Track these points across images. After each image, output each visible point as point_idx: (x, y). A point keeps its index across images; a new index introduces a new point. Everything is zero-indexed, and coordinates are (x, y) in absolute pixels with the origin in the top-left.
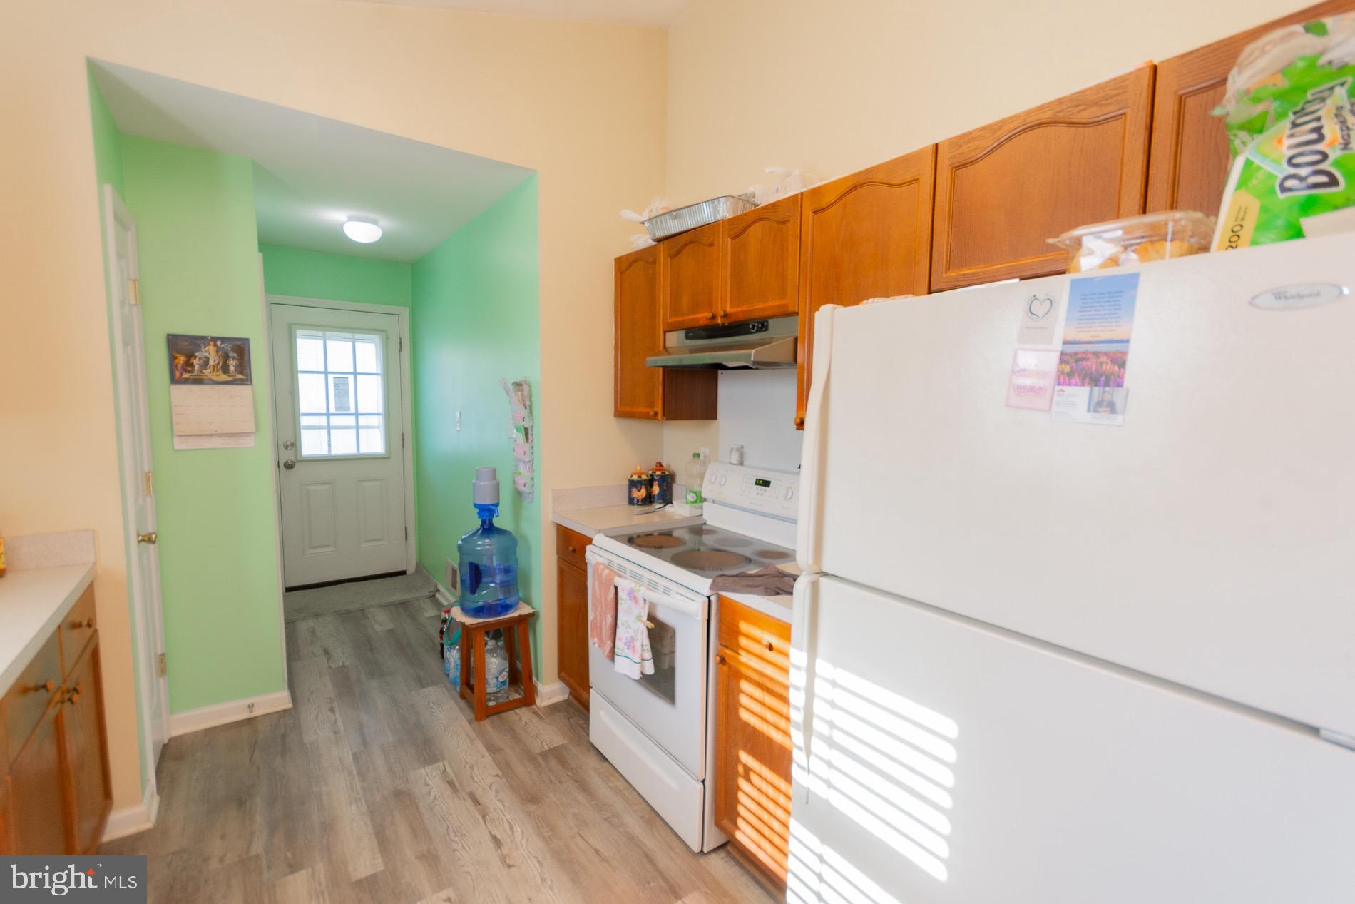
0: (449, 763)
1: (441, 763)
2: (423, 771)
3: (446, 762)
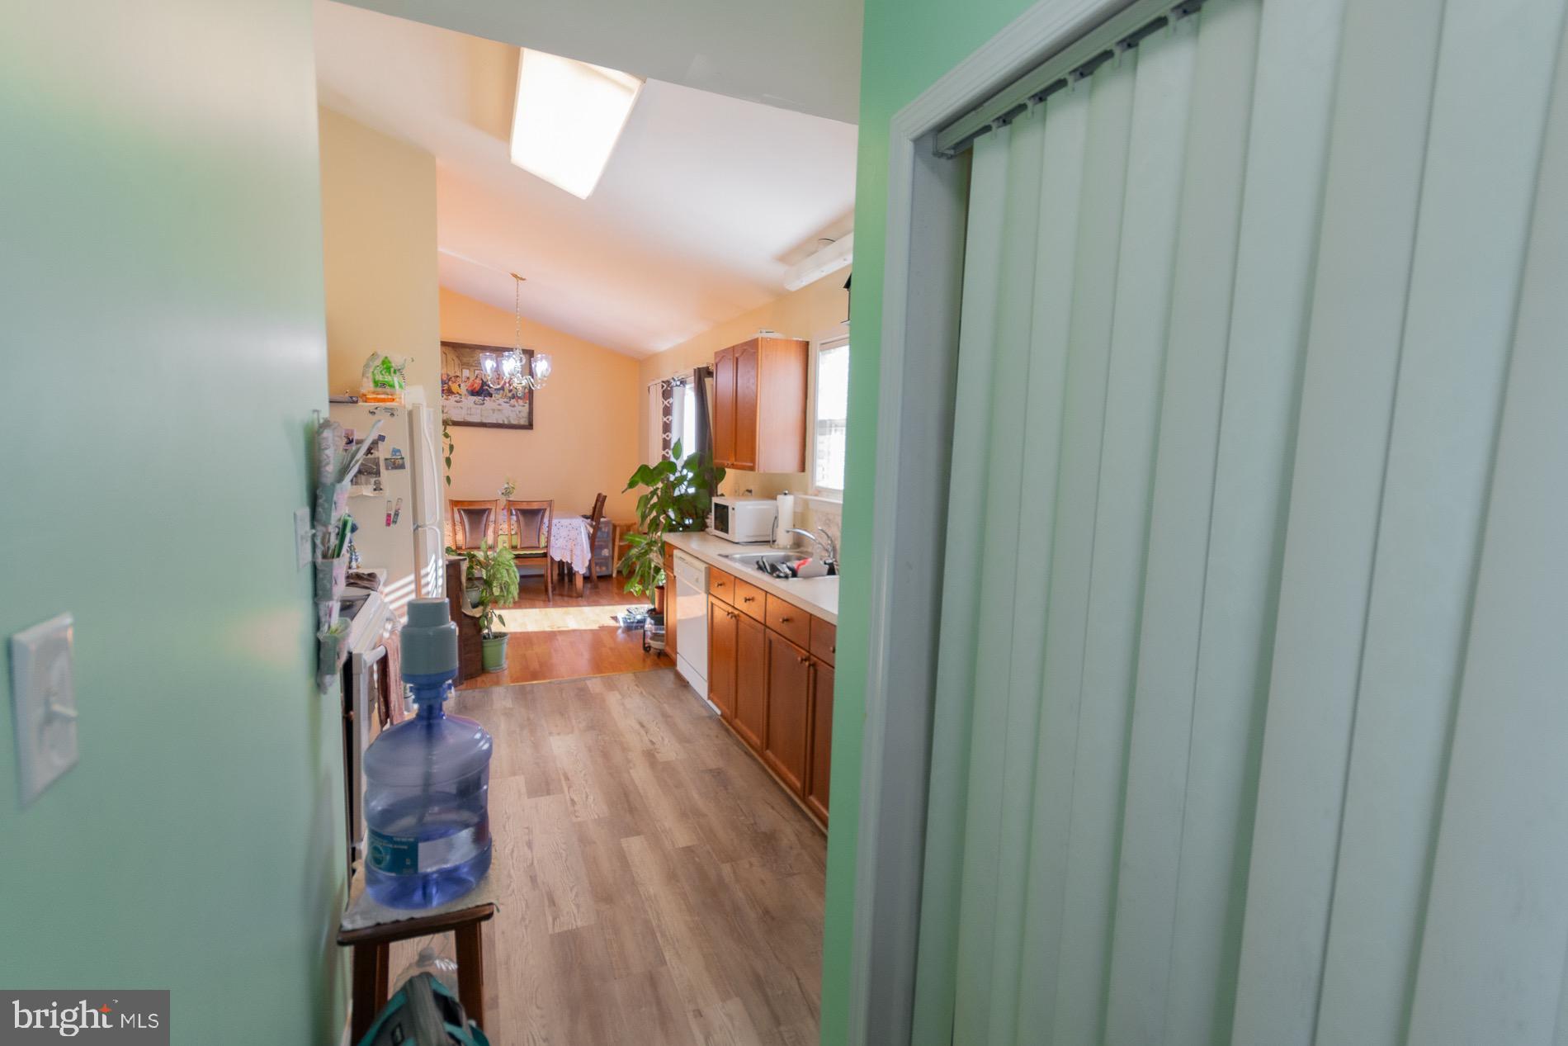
0: (547, 929)
1: (557, 931)
2: (580, 924)
3: (550, 931)
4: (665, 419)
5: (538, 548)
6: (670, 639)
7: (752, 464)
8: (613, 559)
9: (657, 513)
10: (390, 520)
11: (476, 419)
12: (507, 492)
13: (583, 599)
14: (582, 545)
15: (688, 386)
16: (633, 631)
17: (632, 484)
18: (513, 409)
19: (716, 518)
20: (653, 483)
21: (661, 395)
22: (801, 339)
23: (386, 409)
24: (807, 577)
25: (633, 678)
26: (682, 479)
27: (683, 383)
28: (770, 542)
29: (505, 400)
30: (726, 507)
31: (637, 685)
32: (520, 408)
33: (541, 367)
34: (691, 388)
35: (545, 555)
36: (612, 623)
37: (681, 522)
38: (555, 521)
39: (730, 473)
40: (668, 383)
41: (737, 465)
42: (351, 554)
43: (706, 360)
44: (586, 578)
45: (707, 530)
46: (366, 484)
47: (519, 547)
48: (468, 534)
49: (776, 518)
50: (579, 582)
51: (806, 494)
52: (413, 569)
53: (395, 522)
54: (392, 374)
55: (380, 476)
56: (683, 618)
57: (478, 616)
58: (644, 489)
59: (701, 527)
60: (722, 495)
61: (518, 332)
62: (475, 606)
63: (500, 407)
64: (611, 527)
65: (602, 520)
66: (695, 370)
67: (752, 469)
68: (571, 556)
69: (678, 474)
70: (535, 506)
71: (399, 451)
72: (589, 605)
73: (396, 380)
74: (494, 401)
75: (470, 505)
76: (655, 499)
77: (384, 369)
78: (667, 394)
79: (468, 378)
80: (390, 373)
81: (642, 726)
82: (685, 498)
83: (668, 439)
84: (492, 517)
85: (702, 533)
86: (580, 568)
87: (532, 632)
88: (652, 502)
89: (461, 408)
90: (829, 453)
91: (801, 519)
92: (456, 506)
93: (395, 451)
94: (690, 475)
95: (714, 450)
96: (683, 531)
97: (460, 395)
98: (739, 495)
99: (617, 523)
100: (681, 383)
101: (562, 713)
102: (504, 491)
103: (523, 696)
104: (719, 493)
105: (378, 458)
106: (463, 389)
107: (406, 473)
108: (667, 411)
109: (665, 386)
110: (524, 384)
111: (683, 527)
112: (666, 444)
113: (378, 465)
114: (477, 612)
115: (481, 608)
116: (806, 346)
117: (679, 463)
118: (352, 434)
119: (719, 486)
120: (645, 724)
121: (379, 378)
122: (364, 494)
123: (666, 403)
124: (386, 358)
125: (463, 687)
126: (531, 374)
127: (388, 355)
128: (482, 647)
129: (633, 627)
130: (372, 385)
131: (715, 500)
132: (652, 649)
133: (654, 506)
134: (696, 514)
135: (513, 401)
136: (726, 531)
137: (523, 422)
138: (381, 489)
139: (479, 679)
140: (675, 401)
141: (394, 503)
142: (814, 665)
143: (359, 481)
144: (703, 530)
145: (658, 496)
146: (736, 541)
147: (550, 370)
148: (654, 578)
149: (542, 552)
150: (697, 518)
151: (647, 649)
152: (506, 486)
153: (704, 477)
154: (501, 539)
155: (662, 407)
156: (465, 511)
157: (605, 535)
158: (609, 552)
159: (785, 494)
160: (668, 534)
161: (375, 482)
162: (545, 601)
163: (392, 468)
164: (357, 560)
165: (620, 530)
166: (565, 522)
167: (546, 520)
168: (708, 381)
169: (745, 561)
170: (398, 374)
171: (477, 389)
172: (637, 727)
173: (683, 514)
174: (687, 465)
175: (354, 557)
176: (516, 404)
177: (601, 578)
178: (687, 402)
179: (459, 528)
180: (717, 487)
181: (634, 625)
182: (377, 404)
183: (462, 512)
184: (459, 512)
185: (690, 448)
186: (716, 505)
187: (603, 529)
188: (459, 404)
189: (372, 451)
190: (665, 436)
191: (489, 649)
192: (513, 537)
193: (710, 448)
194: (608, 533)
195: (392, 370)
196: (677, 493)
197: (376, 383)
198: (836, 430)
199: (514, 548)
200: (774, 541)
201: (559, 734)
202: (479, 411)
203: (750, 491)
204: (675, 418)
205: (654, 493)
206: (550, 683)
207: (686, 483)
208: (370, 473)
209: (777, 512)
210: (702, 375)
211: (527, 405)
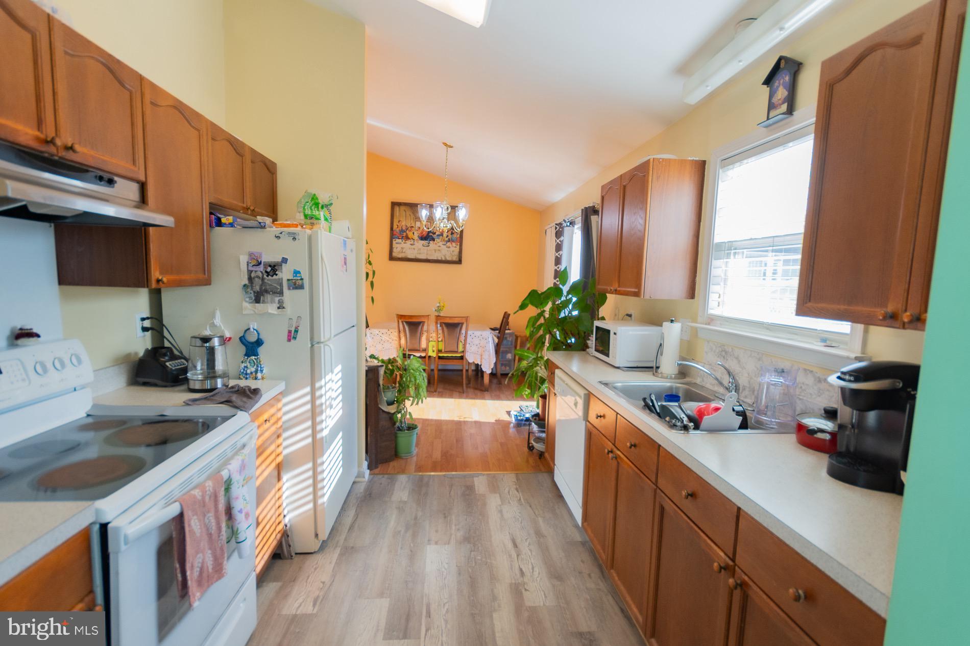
4: (557, 254)
5: (457, 352)
6: (550, 442)
7: (637, 290)
8: (514, 361)
9: (543, 332)
10: (292, 336)
11: (423, 256)
12: (439, 309)
13: (489, 393)
14: (489, 351)
15: (576, 227)
16: (522, 427)
17: (523, 307)
18: (448, 249)
19: (596, 339)
20: (541, 307)
21: (554, 235)
22: (697, 159)
23: (289, 233)
24: (712, 431)
25: (515, 480)
26: (565, 304)
27: (572, 223)
28: (653, 369)
29: (444, 243)
30: (608, 332)
31: (517, 489)
32: (452, 249)
33: (462, 214)
34: (578, 228)
35: (462, 358)
36: (506, 418)
37: (565, 342)
38: (470, 332)
39: (611, 298)
40: (560, 224)
41: (619, 291)
42: (258, 366)
43: (594, 199)
44: (493, 375)
45: (588, 350)
46: (272, 303)
47: (443, 351)
48: (408, 339)
49: (661, 345)
50: (486, 379)
51: (695, 321)
52: (310, 382)
53: (295, 338)
54: (320, 209)
55: (283, 296)
56: (563, 418)
57: (393, 412)
58: (532, 311)
59: (584, 347)
60: (603, 318)
61: (446, 187)
62: (390, 403)
63: (440, 248)
64: (514, 337)
65: (507, 331)
66: (582, 210)
67: (637, 294)
68: (481, 359)
69: (563, 298)
70: (456, 321)
71: (299, 272)
72: (492, 398)
73: (322, 214)
74: (436, 244)
75: (411, 318)
76: (542, 321)
77: (313, 205)
78: (559, 234)
79: (419, 228)
80: (318, 207)
81: (515, 545)
82: (568, 320)
83: (558, 270)
84: (425, 328)
85: (583, 352)
86: (487, 368)
87: (444, 420)
88: (539, 323)
89: (414, 249)
90: (725, 280)
91: (688, 349)
92: (401, 319)
93: (296, 273)
94: (574, 299)
95: (597, 277)
96: (565, 350)
97: (414, 240)
98: (618, 320)
99: (518, 334)
100: (570, 224)
101: (445, 514)
102: (437, 309)
103: (420, 489)
104: (600, 316)
105: (282, 279)
106: (416, 237)
107: (305, 293)
108: (559, 248)
109: (558, 227)
110: (449, 227)
111: (566, 345)
112: (557, 274)
113: (281, 285)
114: (392, 409)
115: (395, 406)
116: (701, 167)
117: (565, 289)
118: (261, 256)
119: (600, 310)
120: (518, 541)
121: (308, 212)
122: (270, 311)
123: (558, 241)
124: (315, 195)
125: (376, 471)
126: (455, 219)
127: (316, 194)
128: (396, 437)
129: (522, 423)
130: (302, 217)
131: (597, 323)
132: (535, 450)
133: (541, 325)
134: (579, 334)
135: (449, 244)
136: (607, 355)
137: (455, 258)
138: (284, 308)
139: (392, 464)
140: (565, 238)
141: (295, 320)
142: (742, 585)
143: (266, 300)
144: (584, 350)
145: (544, 317)
146: (617, 365)
147: (468, 216)
148: (540, 388)
149: (460, 355)
150: (579, 338)
151: (531, 448)
152: (438, 305)
153: (587, 301)
154: (431, 344)
155: (555, 244)
156: (407, 323)
157: (510, 343)
158: (512, 356)
159: (672, 321)
160: (552, 352)
161: (279, 300)
162: (460, 392)
163: (293, 289)
164: (262, 371)
165: (521, 339)
166: (478, 333)
167: (463, 331)
168: (594, 219)
169: (628, 393)
170: (325, 209)
171: (425, 235)
172: (510, 545)
173: (566, 334)
174: (573, 289)
175: (259, 369)
176: (451, 246)
177: (502, 375)
178: (575, 239)
179: (402, 335)
180: (598, 310)
181: (523, 422)
182: (283, 229)
183: (405, 324)
184: (403, 324)
185: (575, 275)
186: (597, 327)
187: (508, 339)
188: (413, 247)
189: (277, 273)
190: (556, 268)
191: (402, 438)
192: (439, 343)
193: (593, 276)
194: (512, 341)
195: (320, 206)
196: (562, 315)
197: (306, 216)
198: (735, 253)
199: (440, 351)
200: (658, 368)
201: (436, 543)
202: (425, 251)
203: (630, 316)
204: (564, 253)
205: (541, 314)
206: (444, 476)
207: (570, 306)
208: (274, 293)
209: (663, 338)
210: (589, 213)
211: (458, 247)
